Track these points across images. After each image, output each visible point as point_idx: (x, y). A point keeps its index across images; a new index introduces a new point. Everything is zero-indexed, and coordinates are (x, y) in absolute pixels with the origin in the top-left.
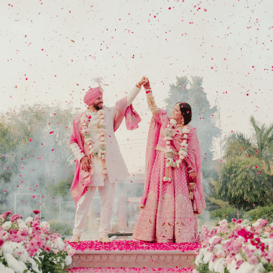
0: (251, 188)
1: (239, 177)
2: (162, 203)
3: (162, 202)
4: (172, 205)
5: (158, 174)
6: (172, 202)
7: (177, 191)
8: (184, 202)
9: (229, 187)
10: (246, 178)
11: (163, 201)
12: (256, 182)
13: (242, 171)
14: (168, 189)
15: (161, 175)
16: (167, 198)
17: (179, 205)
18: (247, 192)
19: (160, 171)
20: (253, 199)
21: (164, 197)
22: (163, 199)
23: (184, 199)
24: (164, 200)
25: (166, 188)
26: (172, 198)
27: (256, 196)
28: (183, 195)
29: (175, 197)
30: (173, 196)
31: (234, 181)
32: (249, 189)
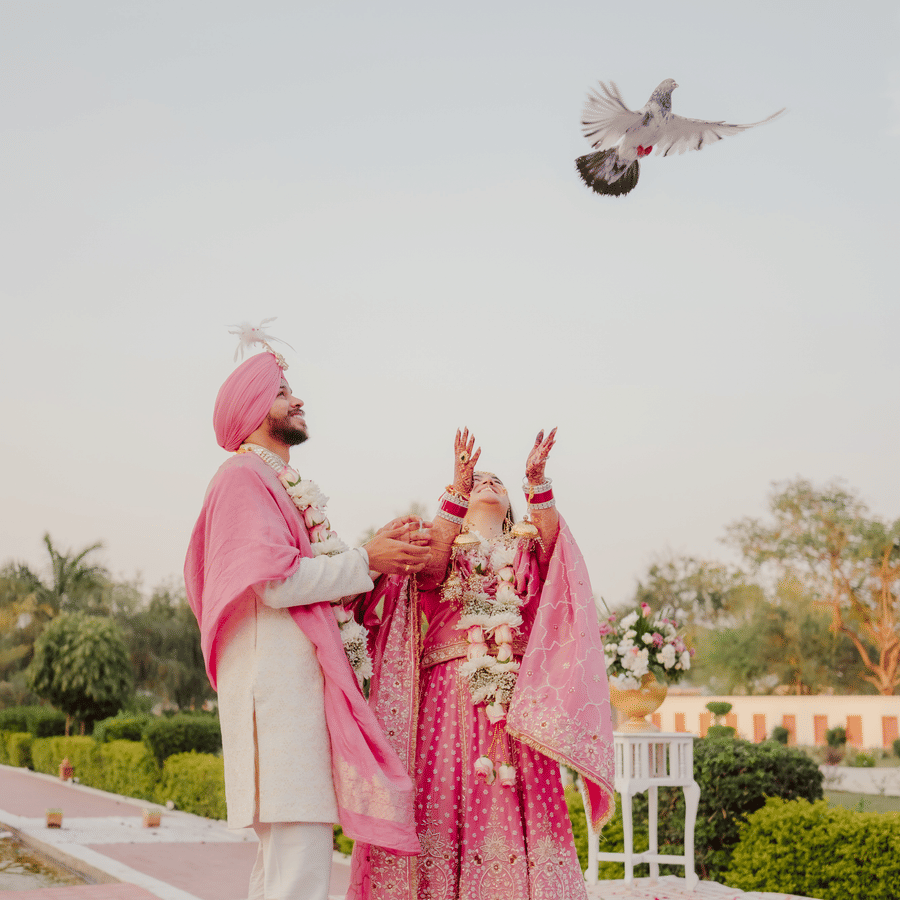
0: (102, 673)
1: (78, 652)
2: (474, 882)
3: (476, 876)
4: (520, 888)
5: (453, 753)
6: (517, 876)
7: (534, 827)
8: (561, 872)
9: (58, 669)
10: (93, 654)
11: (478, 871)
12: (110, 662)
13: (86, 639)
14: (494, 817)
15: (466, 757)
16: (496, 858)
17: (543, 890)
18: (94, 681)
19: (457, 739)
20: (104, 694)
21: (481, 852)
22: (479, 861)
23: (562, 860)
24: (483, 868)
25: (485, 811)
26: (515, 857)
27: (109, 689)
28: (557, 840)
29: (526, 852)
30: (522, 849)
31: (67, 660)
32: (97, 676)
